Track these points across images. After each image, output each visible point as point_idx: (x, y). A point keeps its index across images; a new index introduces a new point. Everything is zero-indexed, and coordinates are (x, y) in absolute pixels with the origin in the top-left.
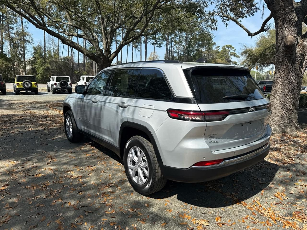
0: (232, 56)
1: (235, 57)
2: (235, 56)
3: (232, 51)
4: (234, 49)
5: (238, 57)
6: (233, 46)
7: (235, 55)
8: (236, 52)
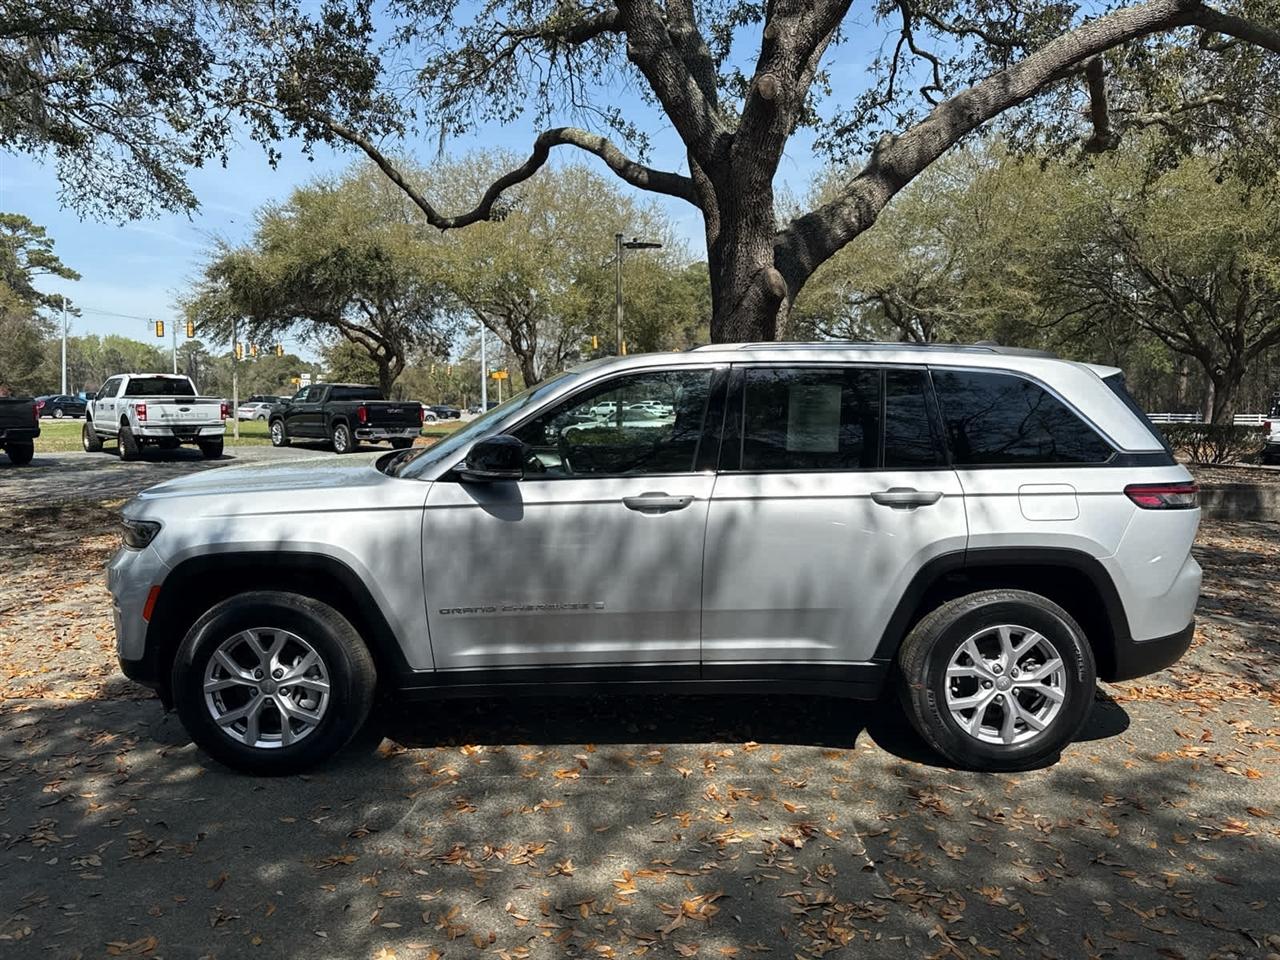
0: (37, 270)
1: (55, 276)
2: (54, 270)
3: (33, 246)
4: (43, 239)
5: (69, 277)
6: (36, 224)
7: (54, 264)
8: (54, 253)
